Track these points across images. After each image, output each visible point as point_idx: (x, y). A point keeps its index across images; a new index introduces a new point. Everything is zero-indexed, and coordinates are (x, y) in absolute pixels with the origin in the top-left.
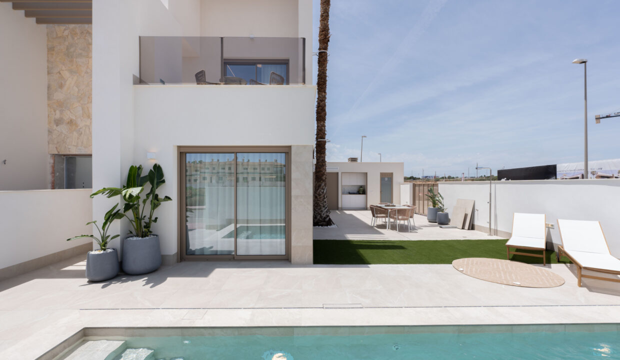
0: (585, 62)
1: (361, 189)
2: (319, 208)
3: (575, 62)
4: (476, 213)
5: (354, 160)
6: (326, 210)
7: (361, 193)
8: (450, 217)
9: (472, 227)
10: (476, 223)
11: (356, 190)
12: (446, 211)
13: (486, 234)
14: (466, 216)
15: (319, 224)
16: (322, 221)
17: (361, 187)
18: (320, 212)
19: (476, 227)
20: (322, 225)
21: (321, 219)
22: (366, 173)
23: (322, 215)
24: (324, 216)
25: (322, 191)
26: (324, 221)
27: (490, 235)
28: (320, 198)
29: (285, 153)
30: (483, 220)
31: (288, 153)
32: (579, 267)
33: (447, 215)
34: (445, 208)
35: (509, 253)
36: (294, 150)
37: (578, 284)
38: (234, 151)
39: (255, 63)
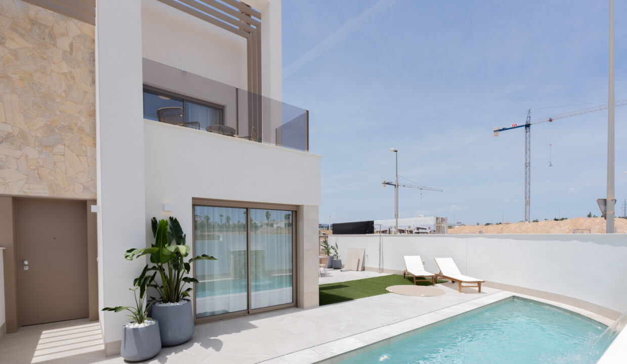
0: (396, 151)
3: (392, 150)
4: (366, 258)
8: (343, 263)
9: (363, 269)
10: (366, 265)
12: (339, 258)
13: (377, 273)
14: (359, 260)
19: (367, 269)
27: (380, 273)
29: (292, 211)
30: (373, 263)
31: (296, 212)
32: (460, 282)
33: (340, 261)
34: (339, 255)
35: (415, 281)
36: (305, 210)
37: (460, 291)
38: (247, 207)
39: (184, 99)
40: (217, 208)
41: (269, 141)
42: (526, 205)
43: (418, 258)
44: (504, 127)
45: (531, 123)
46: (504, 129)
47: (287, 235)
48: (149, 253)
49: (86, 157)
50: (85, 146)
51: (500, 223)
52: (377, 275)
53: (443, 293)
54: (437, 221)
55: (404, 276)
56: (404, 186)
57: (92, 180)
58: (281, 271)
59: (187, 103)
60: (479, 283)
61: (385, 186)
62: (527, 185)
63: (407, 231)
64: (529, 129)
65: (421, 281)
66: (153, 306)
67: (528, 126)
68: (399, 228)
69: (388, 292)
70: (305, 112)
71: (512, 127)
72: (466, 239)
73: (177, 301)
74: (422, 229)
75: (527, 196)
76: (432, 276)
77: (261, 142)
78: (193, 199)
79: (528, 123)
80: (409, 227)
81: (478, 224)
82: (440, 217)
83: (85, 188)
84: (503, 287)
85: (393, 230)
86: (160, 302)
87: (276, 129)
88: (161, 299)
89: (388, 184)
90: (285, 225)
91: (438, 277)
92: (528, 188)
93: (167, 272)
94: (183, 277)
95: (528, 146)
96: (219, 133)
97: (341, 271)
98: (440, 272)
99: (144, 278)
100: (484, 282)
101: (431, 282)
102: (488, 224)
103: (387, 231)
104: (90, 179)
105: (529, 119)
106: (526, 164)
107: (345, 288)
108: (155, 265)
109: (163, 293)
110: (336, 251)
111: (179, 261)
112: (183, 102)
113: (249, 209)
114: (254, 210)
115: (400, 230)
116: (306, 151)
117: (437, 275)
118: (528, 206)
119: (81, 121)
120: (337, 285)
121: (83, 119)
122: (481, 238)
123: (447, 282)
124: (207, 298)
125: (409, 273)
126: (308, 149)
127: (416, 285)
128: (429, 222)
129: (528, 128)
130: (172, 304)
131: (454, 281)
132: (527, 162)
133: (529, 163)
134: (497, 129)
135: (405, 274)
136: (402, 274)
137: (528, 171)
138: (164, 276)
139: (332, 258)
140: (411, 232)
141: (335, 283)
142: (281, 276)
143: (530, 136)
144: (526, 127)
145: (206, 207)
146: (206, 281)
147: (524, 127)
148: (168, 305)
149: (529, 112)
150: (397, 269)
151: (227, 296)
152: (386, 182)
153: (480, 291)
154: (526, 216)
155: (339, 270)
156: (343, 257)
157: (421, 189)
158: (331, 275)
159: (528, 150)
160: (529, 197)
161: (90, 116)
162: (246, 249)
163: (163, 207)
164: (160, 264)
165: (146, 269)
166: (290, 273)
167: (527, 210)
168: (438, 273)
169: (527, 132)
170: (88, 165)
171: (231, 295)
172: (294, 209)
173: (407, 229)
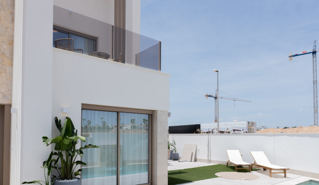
0: (217, 71)
3: (214, 71)
4: (198, 151)
8: (180, 156)
9: (196, 160)
10: (198, 157)
12: (177, 152)
13: (206, 163)
14: (192, 153)
29: (149, 115)
30: (202, 155)
31: (152, 115)
32: (271, 169)
33: (178, 154)
34: (176, 150)
35: (236, 169)
36: (158, 113)
37: (271, 176)
38: (118, 111)
39: (69, 33)
40: (97, 111)
41: (130, 62)
42: (314, 113)
43: (238, 151)
44: (297, 54)
45: (317, 51)
46: (296, 55)
47: (145, 134)
48: (54, 143)
49: (5, 74)
50: (5, 65)
51: (295, 127)
52: (207, 164)
53: (258, 177)
54: (248, 124)
55: (227, 166)
56: (222, 98)
57: (9, 90)
58: (140, 161)
59: (71, 35)
60: (285, 170)
61: (207, 98)
62: (315, 97)
63: (226, 132)
64: (316, 55)
65: (240, 169)
66: (55, 182)
67: (314, 53)
68: (220, 130)
69: (216, 177)
70: (159, 42)
71: (302, 53)
72: (274, 137)
73: (71, 179)
74: (238, 130)
75: (315, 106)
76: (249, 165)
77: (125, 63)
78: (82, 104)
79: (315, 51)
80: (228, 129)
81: (278, 128)
82: (251, 121)
83: (4, 96)
84: (303, 174)
85: (215, 131)
86: (59, 179)
87: (136, 55)
88: (60, 177)
89: (209, 96)
90: (131, 127)
91: (253, 166)
92: (316, 100)
93: (65, 157)
94: (75, 161)
95: (315, 68)
96: (98, 57)
97: (179, 161)
98: (255, 162)
99: (51, 161)
100: (288, 169)
101: (249, 170)
102: (285, 128)
103: (210, 132)
104: (8, 90)
105: (315, 47)
106: (314, 81)
107: (185, 174)
108: (57, 152)
109: (62, 172)
110: (174, 147)
111: (73, 149)
112: (69, 34)
113: (119, 113)
114: (122, 113)
115: (220, 131)
116: (159, 71)
117: (252, 165)
118: (316, 114)
119: (3, 48)
120: (178, 171)
121: (5, 47)
122: (285, 137)
123: (260, 170)
124: (89, 179)
125: (231, 163)
126: (160, 70)
127: (237, 172)
128: (243, 125)
129: (314, 54)
130: (68, 181)
131: (265, 169)
132: (315, 80)
133: (316, 81)
134: (292, 55)
135: (228, 164)
136: (225, 164)
137: (315, 87)
138: (63, 161)
139: (172, 151)
140: (229, 133)
141: (176, 170)
142: (141, 164)
143: (316, 60)
144: (313, 54)
145: (89, 111)
146: (89, 167)
147: (312, 54)
148: (65, 182)
149: (315, 42)
150: (222, 160)
151: (103, 178)
152: (208, 95)
153: (285, 176)
154: (315, 122)
155: (177, 161)
156: (180, 151)
157: (234, 100)
158: (172, 164)
159: (315, 71)
160: (317, 107)
161: (10, 44)
162: (116, 144)
163: (62, 110)
164: (60, 151)
165: (52, 154)
166: (146, 163)
167: (316, 117)
168: (253, 163)
169: (314, 57)
170: (7, 80)
171: (106, 178)
172: (150, 113)
173: (226, 131)
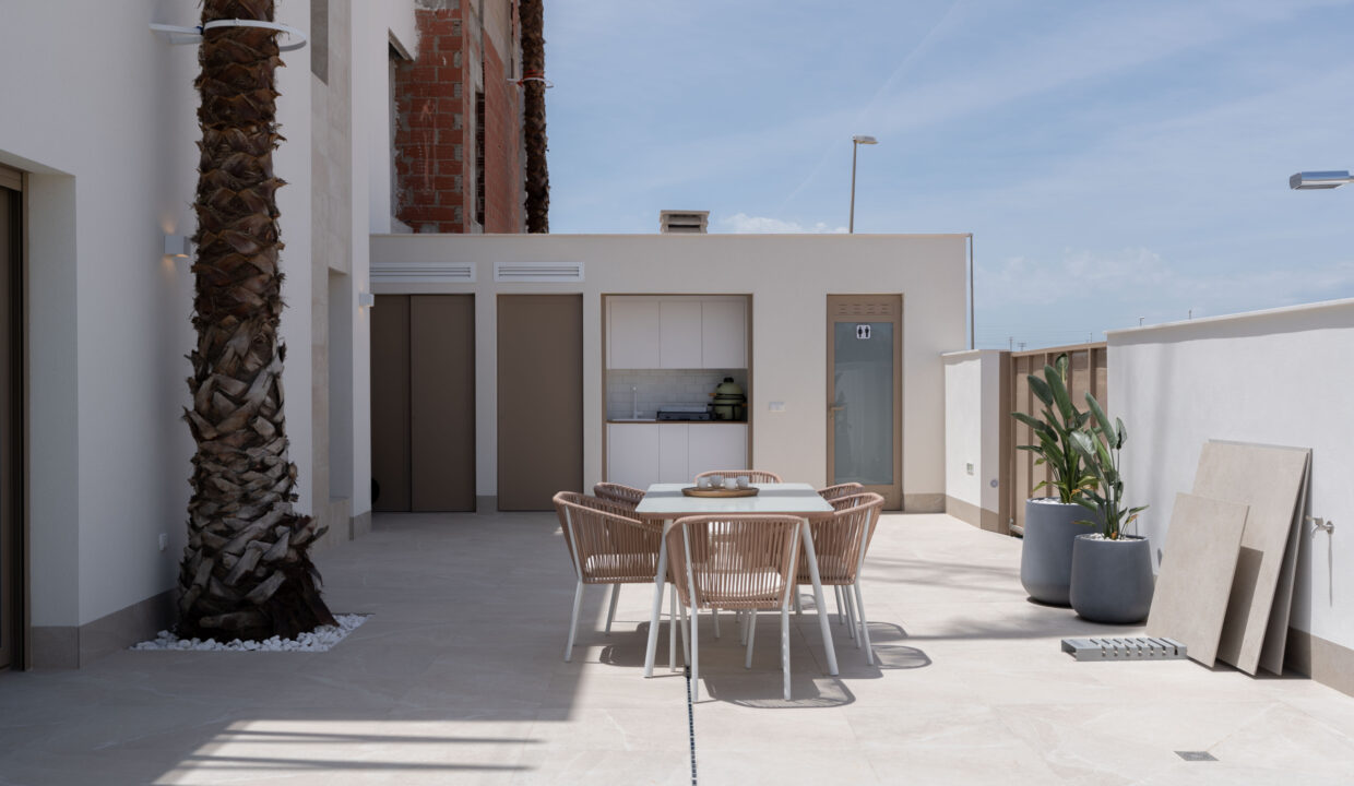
1: (728, 389)
2: (212, 507)
4: (1319, 542)
5: (684, 222)
6: (261, 525)
7: (727, 411)
8: (1155, 569)
11: (699, 399)
14: (1246, 564)
15: (206, 621)
16: (223, 605)
17: (729, 380)
18: (216, 542)
19: (1316, 660)
20: (224, 635)
21: (217, 591)
22: (750, 297)
23: (229, 560)
24: (246, 564)
25: (237, 387)
26: (244, 604)
28: (220, 437)
